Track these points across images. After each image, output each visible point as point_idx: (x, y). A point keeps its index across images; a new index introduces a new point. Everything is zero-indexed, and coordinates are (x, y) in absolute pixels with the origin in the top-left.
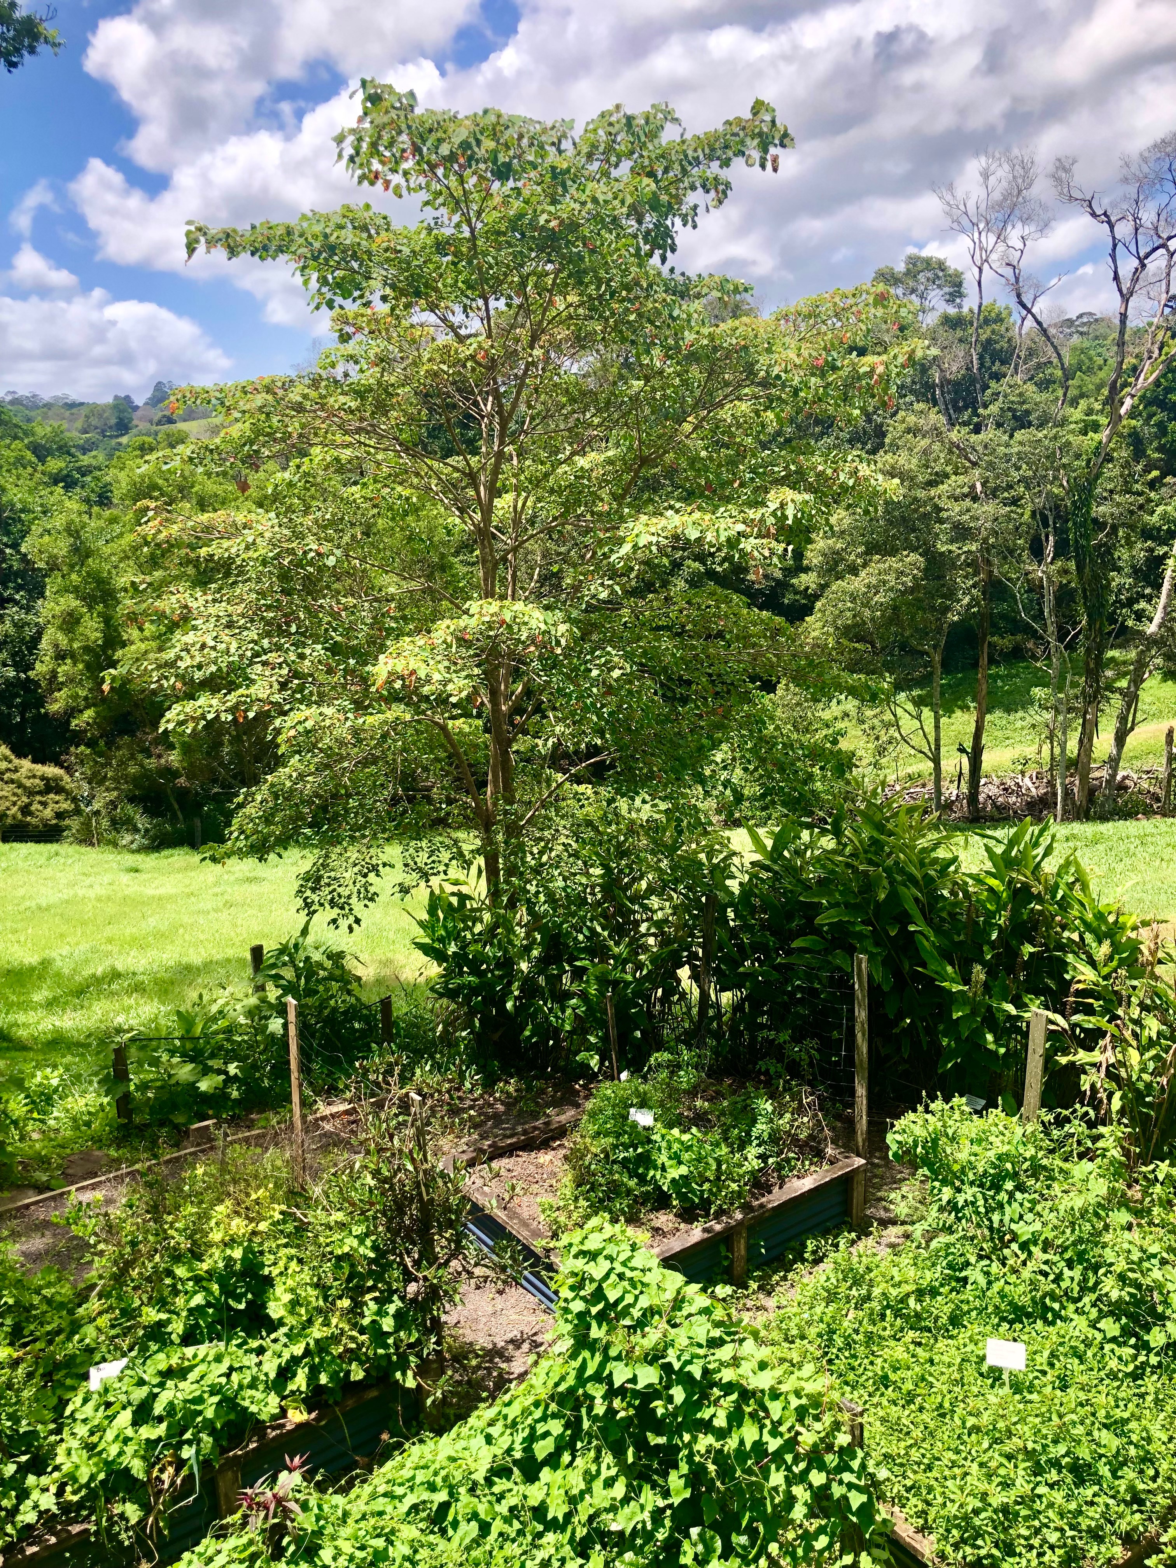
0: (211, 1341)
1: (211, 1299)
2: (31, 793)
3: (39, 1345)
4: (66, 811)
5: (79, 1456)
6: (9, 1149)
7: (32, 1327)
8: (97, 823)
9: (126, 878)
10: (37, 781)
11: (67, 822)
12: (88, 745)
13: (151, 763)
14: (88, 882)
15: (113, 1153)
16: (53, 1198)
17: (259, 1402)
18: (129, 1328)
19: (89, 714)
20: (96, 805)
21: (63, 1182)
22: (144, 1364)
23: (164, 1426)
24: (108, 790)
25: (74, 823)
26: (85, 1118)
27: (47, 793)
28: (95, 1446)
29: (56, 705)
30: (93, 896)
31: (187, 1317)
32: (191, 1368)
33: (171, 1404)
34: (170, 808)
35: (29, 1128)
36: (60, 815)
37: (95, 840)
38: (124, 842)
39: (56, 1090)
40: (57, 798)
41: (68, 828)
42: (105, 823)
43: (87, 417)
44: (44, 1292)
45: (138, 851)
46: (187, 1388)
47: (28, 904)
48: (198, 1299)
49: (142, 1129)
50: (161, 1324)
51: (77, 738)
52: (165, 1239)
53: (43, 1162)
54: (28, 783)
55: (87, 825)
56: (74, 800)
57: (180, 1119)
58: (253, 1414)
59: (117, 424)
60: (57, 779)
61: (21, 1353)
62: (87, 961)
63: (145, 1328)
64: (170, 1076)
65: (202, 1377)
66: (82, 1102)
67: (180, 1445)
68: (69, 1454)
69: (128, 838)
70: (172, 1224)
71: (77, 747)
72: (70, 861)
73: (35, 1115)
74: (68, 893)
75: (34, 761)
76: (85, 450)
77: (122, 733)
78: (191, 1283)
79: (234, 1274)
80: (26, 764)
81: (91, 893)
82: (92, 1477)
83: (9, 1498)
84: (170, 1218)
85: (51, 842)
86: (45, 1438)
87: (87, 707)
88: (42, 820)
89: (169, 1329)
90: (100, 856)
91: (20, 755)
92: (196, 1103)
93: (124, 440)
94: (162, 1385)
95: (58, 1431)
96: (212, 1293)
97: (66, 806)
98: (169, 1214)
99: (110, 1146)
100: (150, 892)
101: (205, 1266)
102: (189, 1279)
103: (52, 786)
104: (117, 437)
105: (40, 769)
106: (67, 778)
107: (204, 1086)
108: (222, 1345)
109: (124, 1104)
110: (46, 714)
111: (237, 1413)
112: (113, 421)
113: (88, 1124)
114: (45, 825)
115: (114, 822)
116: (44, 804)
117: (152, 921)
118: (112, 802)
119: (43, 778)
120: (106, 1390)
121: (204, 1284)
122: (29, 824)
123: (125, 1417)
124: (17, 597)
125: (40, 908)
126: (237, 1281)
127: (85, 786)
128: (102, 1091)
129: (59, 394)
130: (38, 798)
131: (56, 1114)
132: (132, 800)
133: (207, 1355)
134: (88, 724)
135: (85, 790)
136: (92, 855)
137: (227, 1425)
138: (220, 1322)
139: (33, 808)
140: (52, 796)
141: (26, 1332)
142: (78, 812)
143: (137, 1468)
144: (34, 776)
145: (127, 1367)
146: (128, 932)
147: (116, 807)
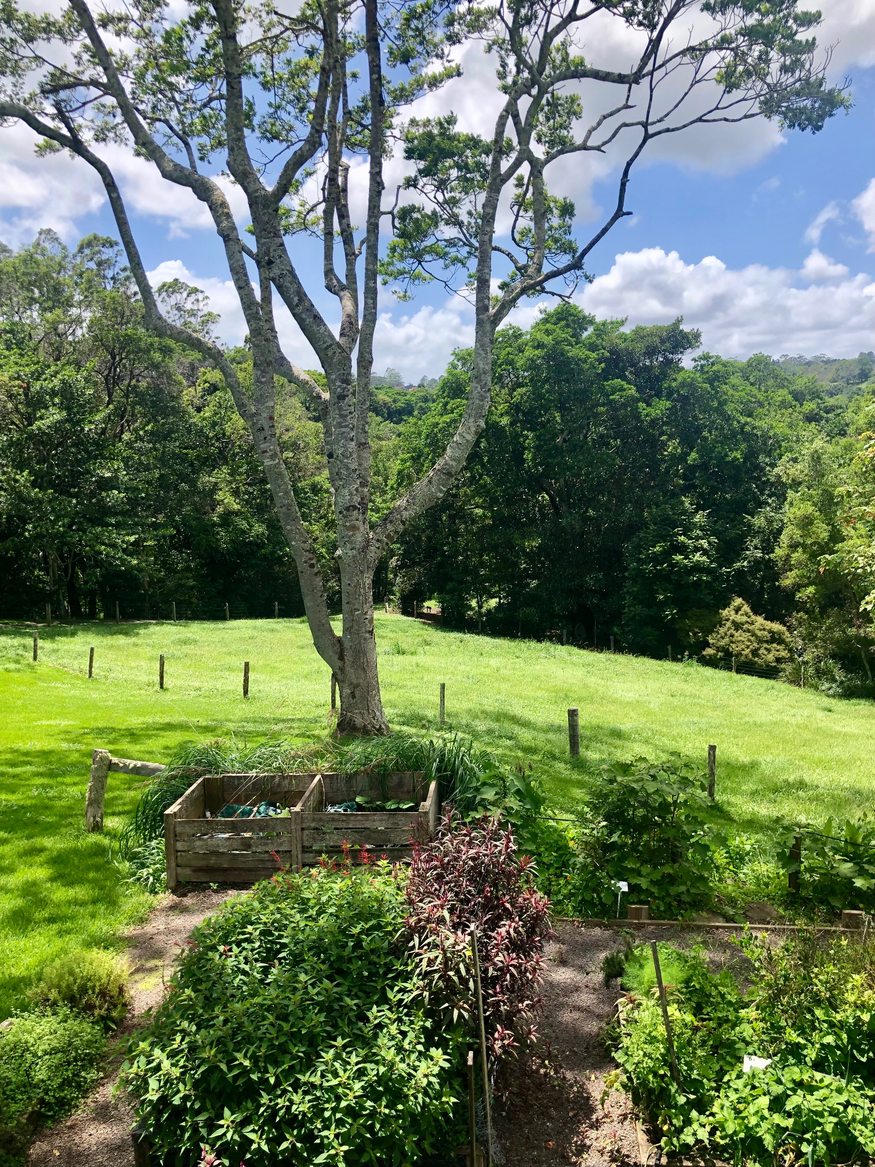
0: (836, 1075)
1: (840, 1043)
2: (760, 641)
3: (712, 1024)
4: (783, 658)
5: (728, 1114)
6: (711, 884)
7: (709, 1010)
8: (805, 670)
9: (820, 714)
10: (766, 633)
11: (783, 666)
12: (806, 613)
13: (852, 631)
14: (792, 712)
15: (781, 911)
16: (736, 929)
17: (866, 1137)
18: (776, 1039)
19: (811, 589)
20: (806, 657)
21: (742, 919)
22: (783, 1069)
23: (791, 1121)
24: (816, 646)
25: (788, 668)
26: (766, 880)
27: (772, 643)
28: (740, 1112)
29: (788, 580)
30: (794, 723)
31: (820, 1050)
32: (818, 1088)
33: (798, 1107)
34: (862, 668)
35: (726, 875)
36: (778, 660)
37: (802, 683)
38: (823, 688)
39: (748, 854)
40: (779, 647)
41: (784, 670)
42: (811, 671)
43: (837, 370)
44: (720, 988)
45: (833, 696)
46: (812, 1102)
47: (747, 719)
48: (829, 1039)
49: (806, 901)
50: (798, 1046)
51: (800, 606)
52: (811, 984)
53: (732, 902)
54: (759, 633)
55: (797, 670)
56: (790, 650)
57: (837, 904)
58: (860, 1143)
59: (859, 374)
60: (780, 633)
61: (700, 1024)
62: (783, 769)
63: (787, 1043)
64: (832, 867)
65: (825, 1099)
66: (764, 868)
67: (801, 1140)
68: (722, 1108)
69: (827, 685)
70: (817, 975)
71: (798, 612)
72: (781, 695)
73: (731, 867)
74: (777, 717)
75: (766, 619)
76: (831, 395)
77: (833, 605)
78: (826, 1025)
79: (861, 1032)
80: (760, 620)
81: (793, 721)
82: (735, 1133)
83: (678, 1120)
84: (816, 970)
85: (770, 678)
86: (708, 1091)
87: (810, 584)
88: (765, 662)
89: (805, 1052)
90: (804, 695)
91: (756, 613)
92: (851, 895)
93: (863, 386)
94: (794, 1091)
95: (717, 1090)
96: (842, 1040)
97: (784, 654)
98: (816, 966)
99: (780, 905)
100: (838, 728)
101: (838, 1017)
102: (824, 1021)
103: (775, 638)
104: (858, 384)
105: (769, 625)
106: (787, 634)
107: (859, 883)
108: (844, 1082)
109: (794, 878)
110: (779, 586)
111: (848, 1138)
112: (857, 372)
113: (767, 885)
114: (768, 666)
115: (818, 670)
116: (769, 650)
117: (836, 751)
118: (818, 657)
119: (770, 631)
120: (754, 1076)
121: (836, 1029)
122: (756, 663)
123: (764, 1101)
124: (770, 501)
125: (755, 723)
126: (862, 1039)
127: (801, 642)
128: (780, 864)
129: (818, 354)
130: (765, 645)
131: (745, 871)
132: (833, 657)
133: (831, 1084)
134: (809, 597)
135: (800, 644)
136: (798, 693)
137: (838, 1142)
138: (845, 1064)
139: (760, 652)
140: (775, 645)
141: (705, 1011)
142: (792, 660)
143: (769, 1141)
144: (764, 629)
145: (770, 1066)
146: (817, 754)
147: (820, 662)
